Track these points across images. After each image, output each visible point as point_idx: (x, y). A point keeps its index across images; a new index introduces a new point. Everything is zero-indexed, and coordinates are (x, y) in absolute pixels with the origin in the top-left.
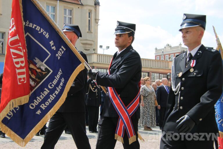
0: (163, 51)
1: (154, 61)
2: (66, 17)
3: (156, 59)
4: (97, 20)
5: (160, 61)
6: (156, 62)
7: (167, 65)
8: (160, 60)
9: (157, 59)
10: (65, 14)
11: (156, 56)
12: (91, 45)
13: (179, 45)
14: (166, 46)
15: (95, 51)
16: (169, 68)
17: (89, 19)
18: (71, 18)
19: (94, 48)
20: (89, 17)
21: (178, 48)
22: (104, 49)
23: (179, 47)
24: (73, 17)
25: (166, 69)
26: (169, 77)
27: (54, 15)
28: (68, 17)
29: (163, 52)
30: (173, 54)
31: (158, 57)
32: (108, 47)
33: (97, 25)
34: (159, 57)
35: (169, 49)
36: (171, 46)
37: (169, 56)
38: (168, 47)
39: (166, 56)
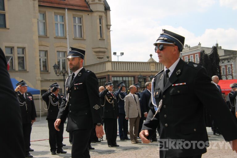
2: (75, 26)
4: (108, 26)
10: (75, 22)
12: (104, 52)
13: (199, 44)
15: (109, 58)
17: (100, 25)
18: (81, 26)
19: (108, 56)
20: (100, 23)
22: (118, 56)
23: (199, 47)
24: (83, 25)
27: (63, 25)
28: (78, 26)
30: (193, 55)
32: (122, 54)
33: (109, 31)
35: (188, 49)
36: (189, 47)
37: (188, 57)
38: (187, 47)
39: (185, 57)
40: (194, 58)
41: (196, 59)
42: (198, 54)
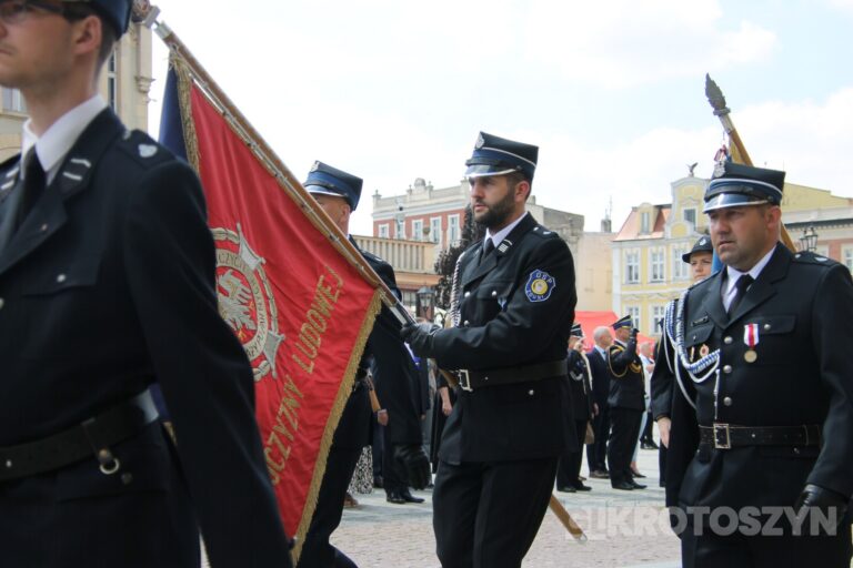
0: (402, 205)
1: (368, 242)
3: (376, 237)
4: (142, 83)
5: (390, 242)
6: (378, 244)
7: (417, 258)
8: (392, 239)
9: (380, 236)
11: (376, 224)
13: (462, 181)
14: (413, 187)
16: (423, 268)
17: (112, 75)
20: (112, 68)
21: (458, 194)
23: (463, 191)
25: (415, 271)
26: (423, 302)
29: (401, 209)
30: (440, 218)
31: (383, 229)
33: (144, 99)
34: (387, 225)
35: (426, 196)
36: (431, 188)
37: (424, 224)
38: (422, 188)
39: (414, 222)
40: (445, 230)
41: (449, 231)
42: (458, 215)
